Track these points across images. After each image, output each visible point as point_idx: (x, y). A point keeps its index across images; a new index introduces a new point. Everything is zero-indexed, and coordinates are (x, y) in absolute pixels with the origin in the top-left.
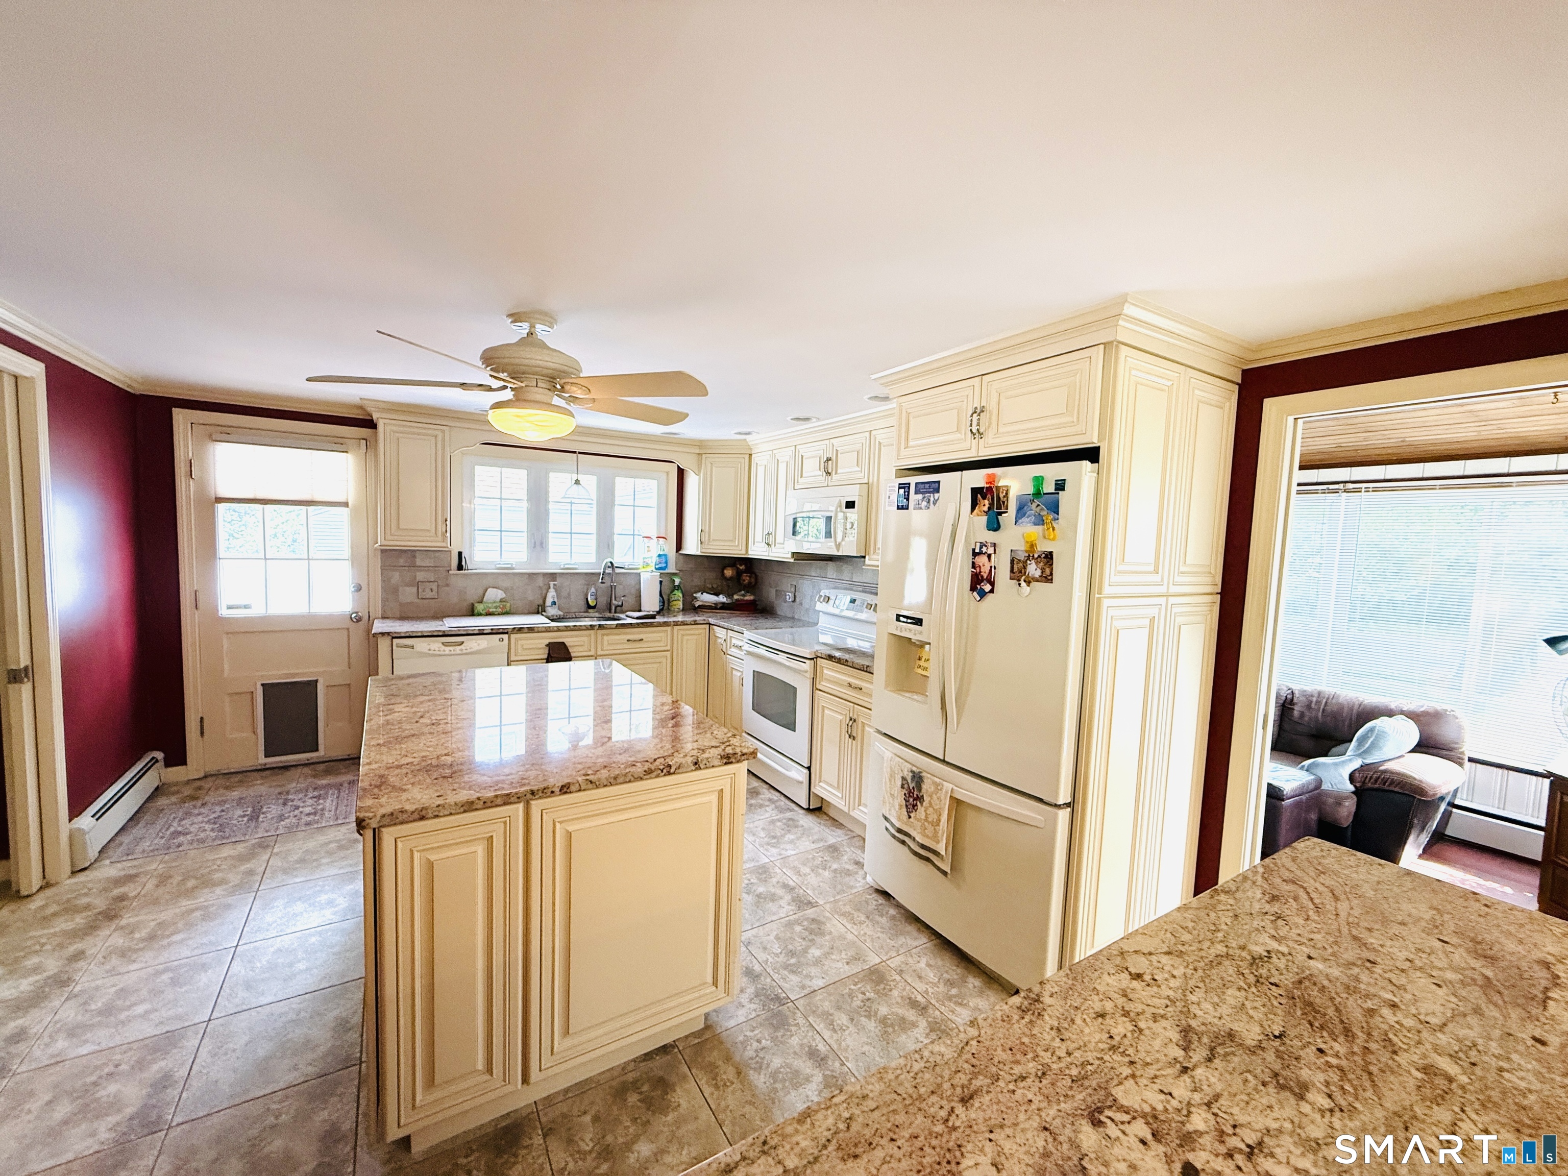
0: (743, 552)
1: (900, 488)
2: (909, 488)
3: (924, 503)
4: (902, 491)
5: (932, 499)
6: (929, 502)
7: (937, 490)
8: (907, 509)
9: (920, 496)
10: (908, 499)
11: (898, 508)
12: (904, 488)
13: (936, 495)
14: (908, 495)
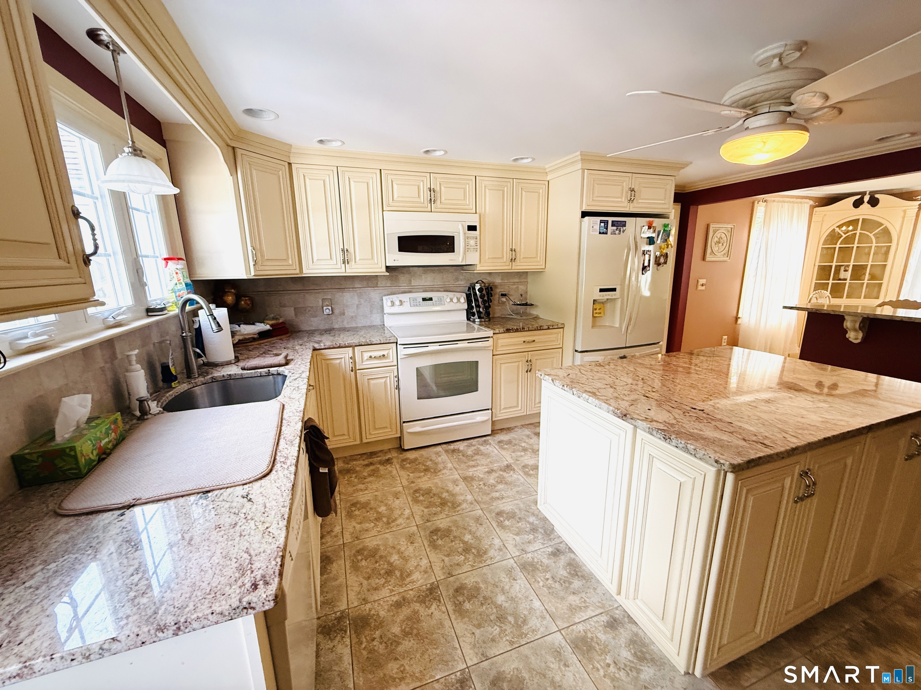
0: (298, 271)
1: (601, 222)
2: (608, 223)
3: (617, 232)
4: (602, 224)
5: (622, 230)
6: (620, 231)
7: (625, 225)
8: (607, 234)
9: (615, 228)
10: (607, 229)
11: (600, 233)
12: (604, 223)
13: (624, 228)
14: (607, 226)
